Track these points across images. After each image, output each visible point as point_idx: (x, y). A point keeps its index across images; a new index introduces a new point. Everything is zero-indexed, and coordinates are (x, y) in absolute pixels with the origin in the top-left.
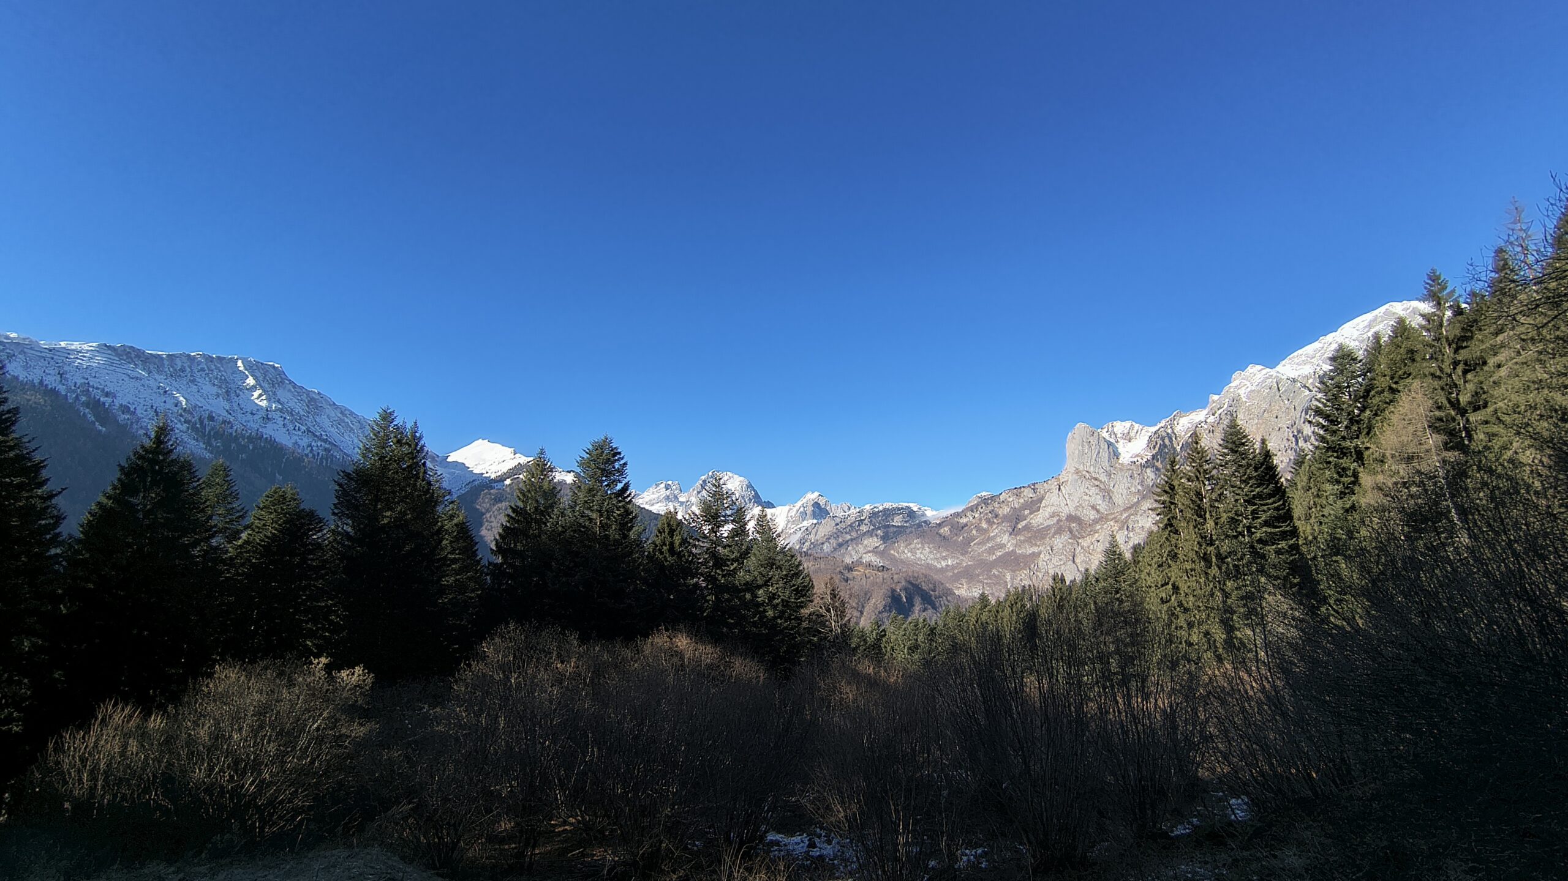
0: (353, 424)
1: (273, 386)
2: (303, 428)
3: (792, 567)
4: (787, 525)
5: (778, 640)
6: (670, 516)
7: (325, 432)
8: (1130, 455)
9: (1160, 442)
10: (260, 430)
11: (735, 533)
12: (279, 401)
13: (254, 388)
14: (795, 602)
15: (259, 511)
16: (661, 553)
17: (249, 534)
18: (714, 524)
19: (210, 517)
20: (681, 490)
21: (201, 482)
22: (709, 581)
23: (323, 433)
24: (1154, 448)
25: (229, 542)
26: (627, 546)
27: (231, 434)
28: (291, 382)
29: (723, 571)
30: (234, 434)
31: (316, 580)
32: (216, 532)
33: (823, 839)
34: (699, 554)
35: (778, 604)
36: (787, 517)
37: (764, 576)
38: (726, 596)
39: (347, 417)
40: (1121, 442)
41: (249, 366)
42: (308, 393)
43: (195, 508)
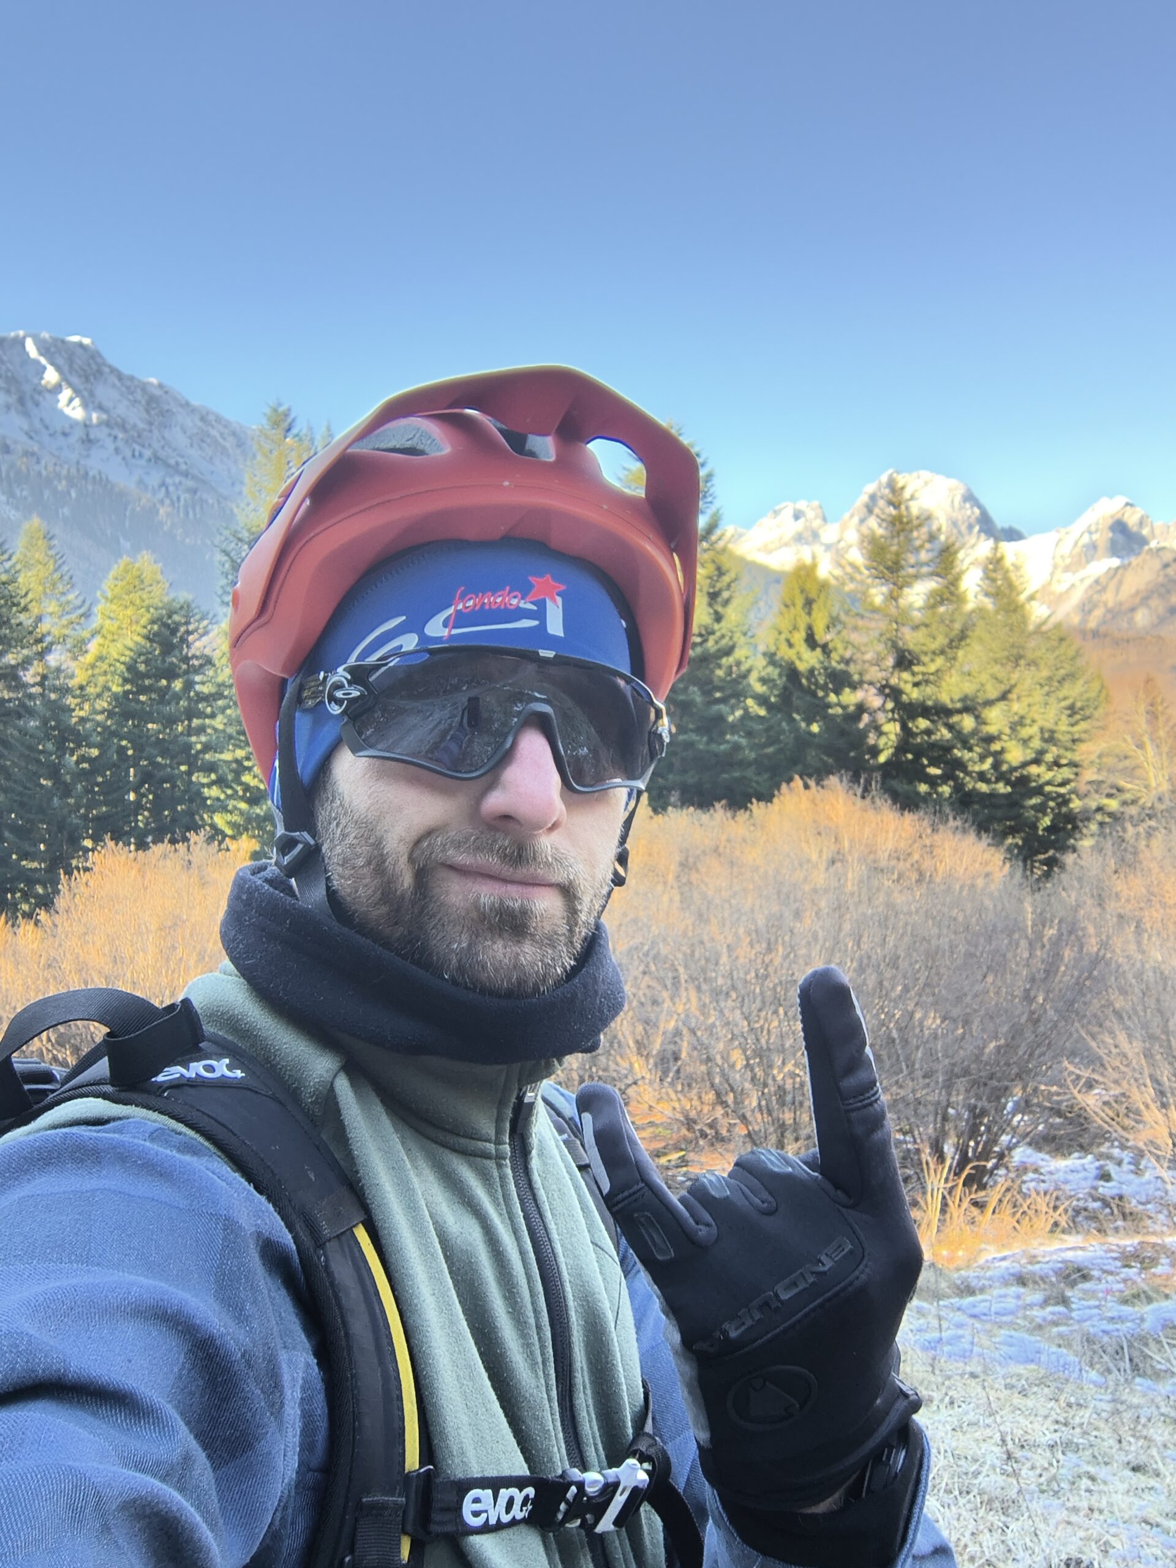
0: (224, 439)
1: (87, 379)
2: (148, 453)
3: (1061, 662)
4: (1052, 575)
5: (1033, 807)
6: (805, 573)
7: (182, 457)
10: (82, 462)
11: (938, 599)
12: (100, 408)
13: (58, 389)
14: (1069, 732)
15: (108, 604)
16: (791, 645)
17: (100, 645)
18: (894, 584)
19: (39, 619)
20: (825, 520)
21: (14, 559)
22: (887, 696)
23: (181, 460)
25: (75, 658)
26: (723, 636)
27: (39, 474)
28: (113, 370)
29: (914, 674)
30: (44, 473)
31: (213, 716)
32: (52, 644)
33: (1126, 1167)
34: (866, 645)
35: (1031, 738)
36: (1054, 558)
37: (1001, 682)
38: (923, 723)
39: (213, 427)
41: (45, 349)
42: (144, 387)
43: (14, 605)
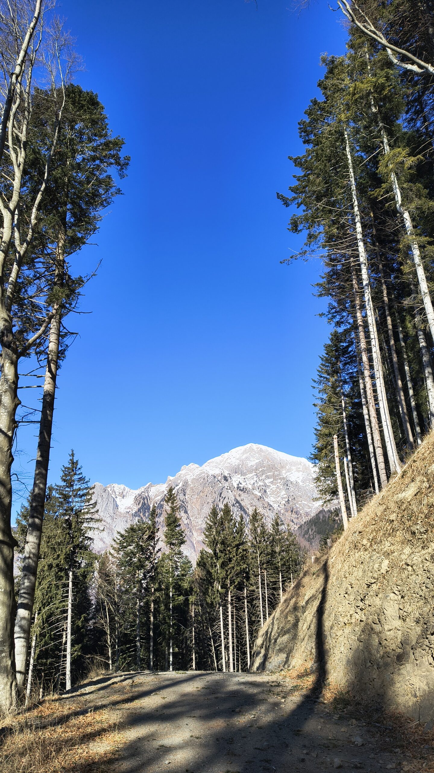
8: (124, 507)
9: (142, 501)
24: (139, 504)
40: (119, 497)
